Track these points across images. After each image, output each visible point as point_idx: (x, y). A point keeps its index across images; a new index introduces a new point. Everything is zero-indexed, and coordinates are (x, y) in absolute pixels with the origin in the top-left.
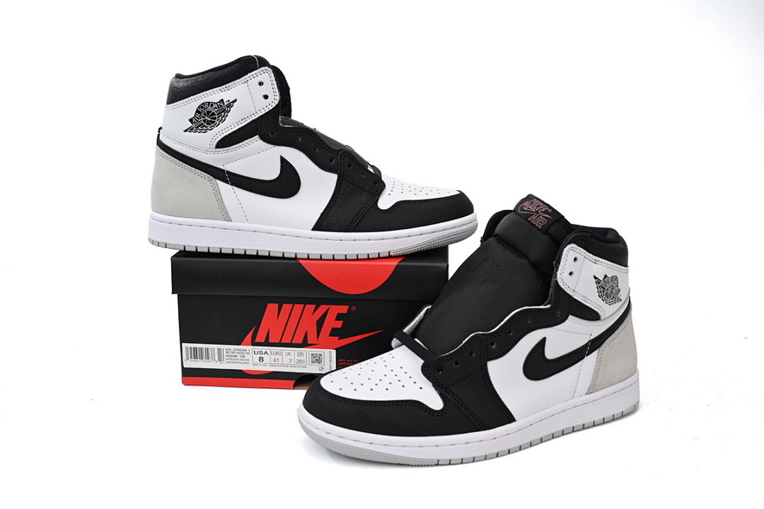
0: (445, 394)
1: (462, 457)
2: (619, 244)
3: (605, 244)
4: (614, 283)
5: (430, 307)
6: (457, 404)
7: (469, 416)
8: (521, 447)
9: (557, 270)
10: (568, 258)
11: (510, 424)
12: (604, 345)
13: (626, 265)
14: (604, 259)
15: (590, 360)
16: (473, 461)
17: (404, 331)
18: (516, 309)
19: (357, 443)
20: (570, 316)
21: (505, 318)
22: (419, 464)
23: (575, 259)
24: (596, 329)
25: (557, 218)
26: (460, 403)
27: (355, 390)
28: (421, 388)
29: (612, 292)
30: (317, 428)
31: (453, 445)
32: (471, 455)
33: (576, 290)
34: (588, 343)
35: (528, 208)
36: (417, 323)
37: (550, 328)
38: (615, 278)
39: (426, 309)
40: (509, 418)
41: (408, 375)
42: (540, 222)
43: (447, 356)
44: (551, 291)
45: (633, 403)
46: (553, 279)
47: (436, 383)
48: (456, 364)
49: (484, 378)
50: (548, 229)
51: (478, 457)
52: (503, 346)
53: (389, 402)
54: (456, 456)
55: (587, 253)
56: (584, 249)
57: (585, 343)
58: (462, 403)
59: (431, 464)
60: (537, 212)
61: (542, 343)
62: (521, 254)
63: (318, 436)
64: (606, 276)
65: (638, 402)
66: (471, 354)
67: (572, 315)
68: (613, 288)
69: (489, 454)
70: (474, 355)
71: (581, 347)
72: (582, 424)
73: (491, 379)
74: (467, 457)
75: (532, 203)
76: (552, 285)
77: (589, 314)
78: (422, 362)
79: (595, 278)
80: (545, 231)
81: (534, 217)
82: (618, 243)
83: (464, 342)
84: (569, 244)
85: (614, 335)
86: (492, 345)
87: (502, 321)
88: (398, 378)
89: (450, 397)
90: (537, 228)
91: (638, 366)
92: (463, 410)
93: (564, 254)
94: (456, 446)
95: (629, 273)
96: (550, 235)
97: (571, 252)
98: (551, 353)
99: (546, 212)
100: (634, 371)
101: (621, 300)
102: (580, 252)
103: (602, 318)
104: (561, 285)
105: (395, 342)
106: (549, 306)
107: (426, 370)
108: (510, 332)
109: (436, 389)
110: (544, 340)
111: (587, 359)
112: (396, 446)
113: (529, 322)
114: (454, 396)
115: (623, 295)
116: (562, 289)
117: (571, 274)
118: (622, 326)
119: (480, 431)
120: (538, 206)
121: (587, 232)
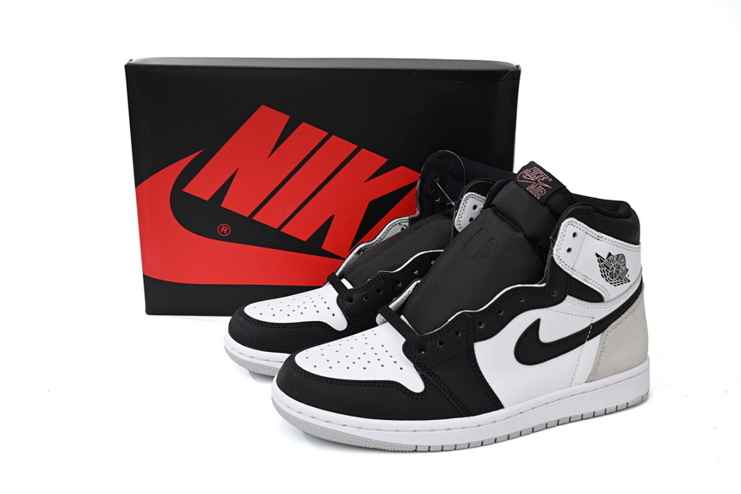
0: (426, 375)
1: (443, 444)
2: (629, 220)
3: (610, 219)
4: (621, 262)
5: (419, 281)
6: (439, 388)
7: (452, 400)
8: (509, 436)
9: (553, 246)
10: (566, 234)
11: (497, 411)
12: (609, 329)
13: (637, 242)
14: (609, 235)
15: (592, 345)
16: (455, 449)
17: (390, 307)
18: (507, 287)
19: (329, 424)
20: (568, 297)
21: (495, 296)
22: (396, 449)
23: (574, 235)
24: (598, 312)
25: (557, 188)
26: (442, 385)
27: (331, 368)
28: (401, 369)
29: (618, 272)
30: (288, 407)
31: (432, 430)
32: (452, 443)
33: (575, 268)
34: (589, 327)
35: (528, 177)
36: (405, 299)
37: (545, 309)
38: (621, 257)
39: (415, 283)
40: (497, 405)
41: (389, 354)
42: (538, 191)
43: (430, 335)
44: (546, 269)
45: (642, 393)
46: (549, 256)
47: (417, 363)
48: (440, 344)
49: (470, 360)
50: (547, 200)
51: (460, 445)
52: (492, 325)
53: (366, 382)
54: (436, 443)
55: (588, 228)
56: (585, 224)
57: (586, 327)
58: (445, 386)
59: (408, 450)
60: (536, 181)
61: (536, 325)
62: (516, 226)
63: (289, 415)
64: (610, 254)
65: (648, 393)
66: (457, 334)
67: (570, 295)
68: (619, 268)
69: (473, 443)
70: (460, 335)
71: (581, 331)
72: (580, 414)
73: (478, 361)
74: (448, 444)
75: (532, 171)
76: (548, 262)
77: (591, 296)
78: (404, 340)
79: (598, 255)
80: (545, 202)
81: (532, 187)
82: (628, 218)
83: (449, 320)
84: (567, 217)
85: (620, 319)
86: (481, 326)
87: (492, 299)
88: (377, 357)
89: (431, 379)
90: (536, 198)
91: (649, 353)
92: (446, 394)
93: (561, 228)
94: (436, 432)
95: (642, 251)
96: (549, 206)
97: (570, 228)
98: (546, 336)
99: (546, 182)
100: (645, 358)
101: (629, 281)
102: (580, 227)
103: (606, 299)
104: (557, 262)
105: (379, 318)
106: (544, 285)
107: (407, 350)
108: (500, 312)
109: (417, 370)
110: (538, 322)
111: (588, 344)
112: (371, 429)
113: (522, 301)
114: (436, 378)
115: (631, 275)
116: (559, 267)
117: (569, 250)
118: (630, 310)
119: (462, 416)
120: (537, 175)
121: (589, 205)
